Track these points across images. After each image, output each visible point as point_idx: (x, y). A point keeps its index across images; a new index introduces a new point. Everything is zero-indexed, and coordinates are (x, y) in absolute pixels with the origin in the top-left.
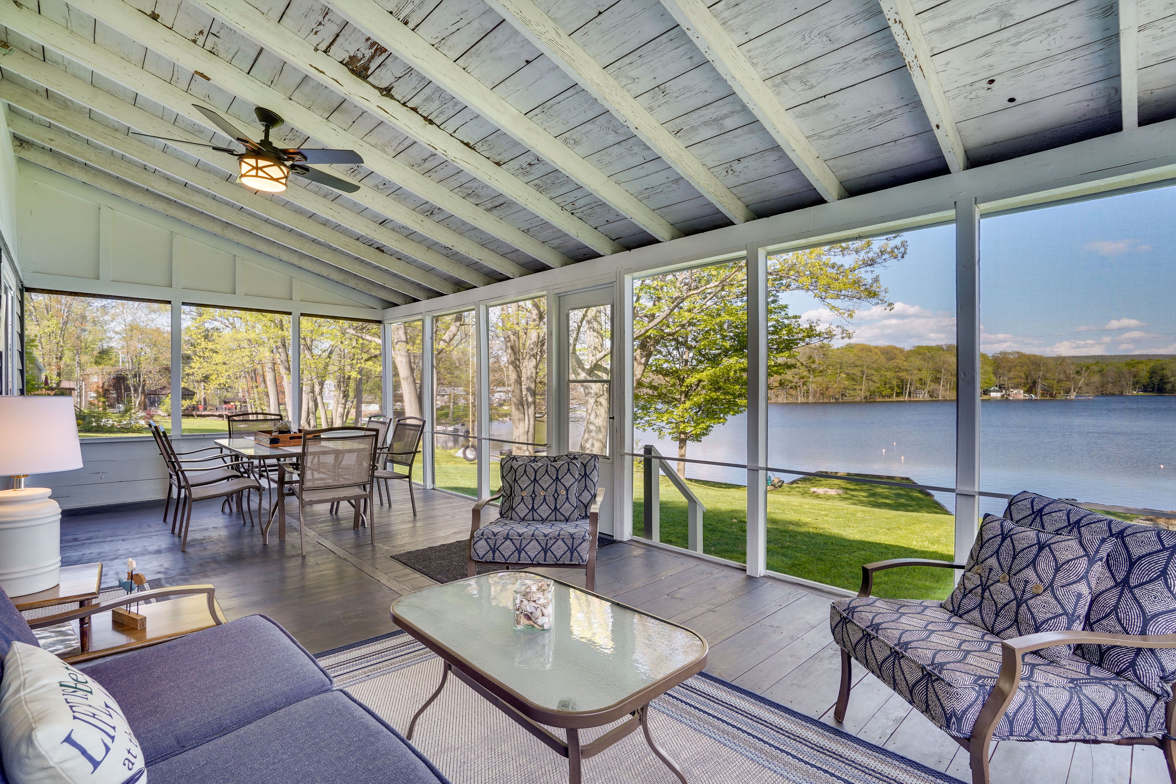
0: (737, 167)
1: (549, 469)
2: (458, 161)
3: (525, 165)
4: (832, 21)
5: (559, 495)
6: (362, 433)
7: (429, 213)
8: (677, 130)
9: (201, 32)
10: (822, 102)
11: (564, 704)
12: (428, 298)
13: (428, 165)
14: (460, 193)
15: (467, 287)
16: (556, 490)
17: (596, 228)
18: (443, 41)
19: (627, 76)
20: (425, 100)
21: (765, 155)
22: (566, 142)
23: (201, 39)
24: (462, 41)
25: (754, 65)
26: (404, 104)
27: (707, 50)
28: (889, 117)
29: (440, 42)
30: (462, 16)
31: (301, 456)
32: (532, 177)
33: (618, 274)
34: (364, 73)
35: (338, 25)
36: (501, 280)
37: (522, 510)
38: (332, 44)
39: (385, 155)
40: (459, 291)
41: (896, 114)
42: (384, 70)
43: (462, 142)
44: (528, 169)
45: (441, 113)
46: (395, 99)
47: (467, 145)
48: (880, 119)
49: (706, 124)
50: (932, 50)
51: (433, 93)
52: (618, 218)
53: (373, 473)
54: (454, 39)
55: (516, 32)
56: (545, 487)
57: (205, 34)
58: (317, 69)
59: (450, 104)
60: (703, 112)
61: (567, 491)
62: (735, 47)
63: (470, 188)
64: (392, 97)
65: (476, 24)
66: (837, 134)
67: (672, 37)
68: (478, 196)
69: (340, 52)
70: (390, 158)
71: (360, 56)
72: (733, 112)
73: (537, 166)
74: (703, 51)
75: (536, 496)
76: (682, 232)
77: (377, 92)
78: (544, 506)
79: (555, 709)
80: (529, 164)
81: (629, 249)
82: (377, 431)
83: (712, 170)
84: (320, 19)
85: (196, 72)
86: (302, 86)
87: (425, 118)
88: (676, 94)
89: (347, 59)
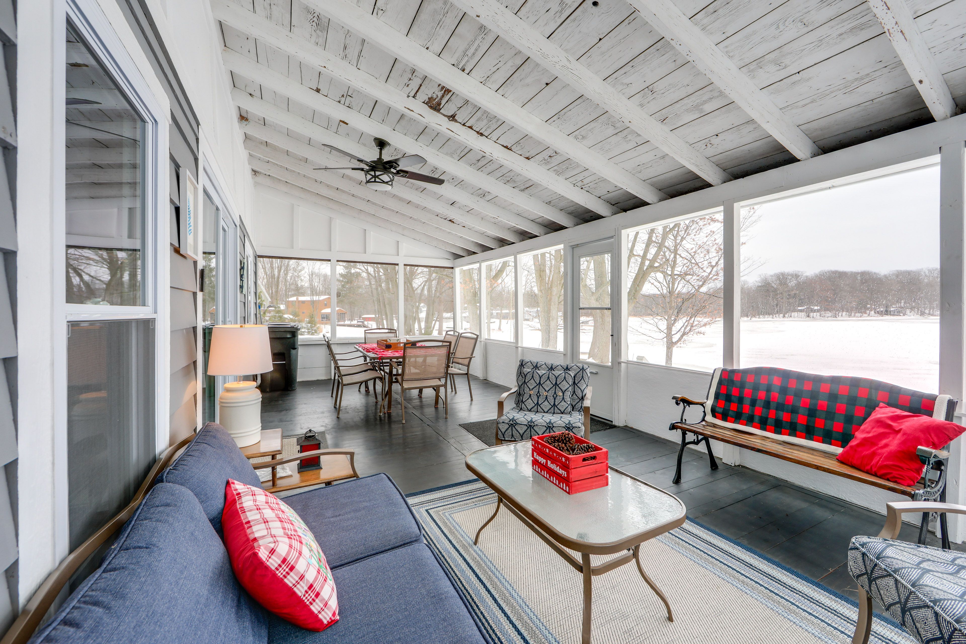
0: (715, 140)
1: (550, 376)
2: (500, 159)
3: (547, 157)
4: (806, 8)
5: (557, 396)
6: (440, 344)
7: (482, 196)
8: (663, 118)
9: (343, 96)
10: (797, 77)
11: (581, 536)
12: (483, 252)
13: (481, 164)
14: (502, 181)
15: (508, 243)
16: (555, 392)
17: (599, 197)
18: (488, 79)
19: (622, 83)
20: (477, 120)
21: (741, 128)
22: (576, 138)
23: (343, 100)
24: (501, 77)
25: (730, 57)
26: (464, 125)
27: (689, 53)
28: (866, 80)
29: (486, 79)
30: (500, 59)
31: (404, 357)
32: (553, 165)
33: (617, 229)
34: (438, 107)
35: (421, 79)
36: (531, 238)
37: (530, 404)
38: (417, 91)
39: (452, 159)
40: (503, 246)
41: (873, 77)
42: (450, 103)
43: (503, 146)
44: (549, 160)
45: (488, 128)
46: (458, 122)
47: (506, 147)
48: (856, 83)
49: (687, 110)
50: (915, 13)
51: (483, 115)
52: (616, 189)
53: (447, 370)
54: (495, 76)
55: (537, 65)
56: (547, 389)
57: (345, 97)
58: (409, 109)
59: (495, 120)
60: (685, 101)
61: (563, 394)
62: (713, 46)
63: (509, 176)
64: (456, 121)
65: (510, 63)
66: (812, 102)
67: (658, 48)
68: (515, 181)
69: (423, 96)
70: (456, 161)
71: (435, 96)
72: (711, 99)
73: (555, 157)
74: (685, 55)
75: (540, 395)
76: (668, 195)
77: (446, 119)
78: (546, 403)
79: (575, 538)
80: (550, 156)
81: (625, 210)
82: (450, 343)
83: (693, 146)
84: (410, 76)
85: (341, 121)
86: (401, 121)
87: (478, 132)
88: (662, 91)
89: (427, 100)
